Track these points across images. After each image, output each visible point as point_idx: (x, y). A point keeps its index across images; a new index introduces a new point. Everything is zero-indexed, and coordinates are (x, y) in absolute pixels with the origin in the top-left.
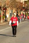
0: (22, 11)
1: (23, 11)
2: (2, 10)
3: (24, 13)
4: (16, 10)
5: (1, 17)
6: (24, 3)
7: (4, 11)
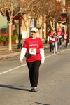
0: (59, 23)
1: (63, 22)
2: (11, 20)
3: (65, 27)
4: (45, 19)
5: (8, 37)
6: (64, 3)
7: (17, 21)
